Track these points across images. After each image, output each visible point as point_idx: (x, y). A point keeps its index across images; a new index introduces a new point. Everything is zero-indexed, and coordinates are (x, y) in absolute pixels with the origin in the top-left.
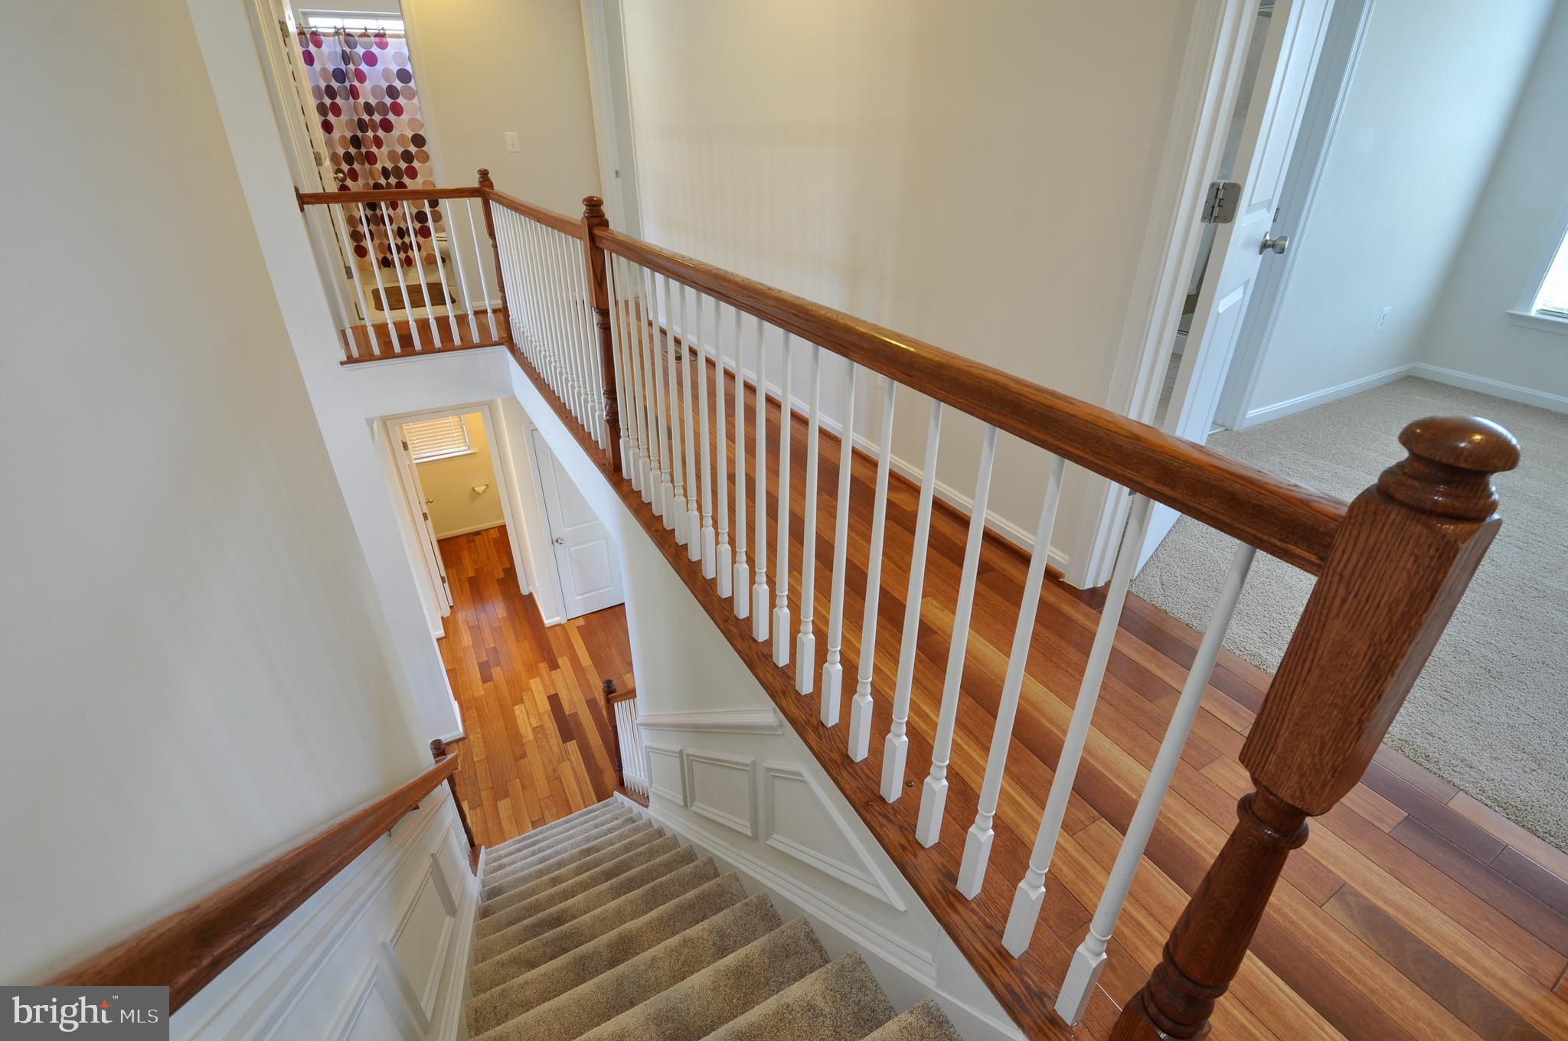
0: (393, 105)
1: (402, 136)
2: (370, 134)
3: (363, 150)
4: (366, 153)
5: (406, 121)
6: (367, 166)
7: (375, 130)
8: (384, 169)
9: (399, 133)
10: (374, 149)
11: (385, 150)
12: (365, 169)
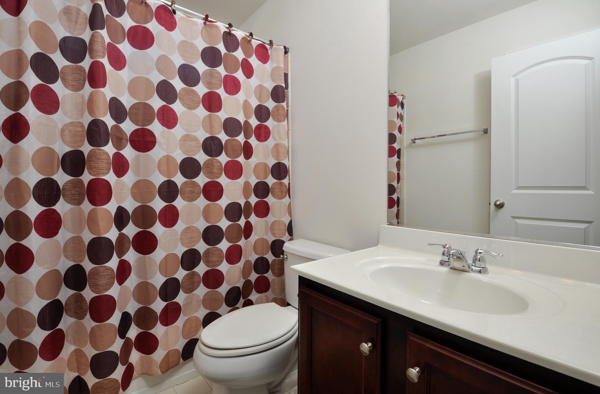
0: (163, 109)
1: (168, 159)
2: (110, 149)
3: (86, 177)
4: (91, 182)
5: (179, 138)
6: (87, 206)
7: (119, 145)
8: (121, 211)
9: (163, 154)
10: (111, 177)
11: (129, 179)
12: (81, 212)
